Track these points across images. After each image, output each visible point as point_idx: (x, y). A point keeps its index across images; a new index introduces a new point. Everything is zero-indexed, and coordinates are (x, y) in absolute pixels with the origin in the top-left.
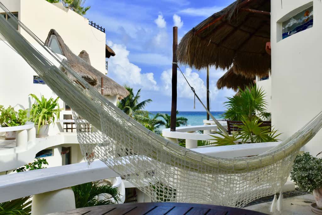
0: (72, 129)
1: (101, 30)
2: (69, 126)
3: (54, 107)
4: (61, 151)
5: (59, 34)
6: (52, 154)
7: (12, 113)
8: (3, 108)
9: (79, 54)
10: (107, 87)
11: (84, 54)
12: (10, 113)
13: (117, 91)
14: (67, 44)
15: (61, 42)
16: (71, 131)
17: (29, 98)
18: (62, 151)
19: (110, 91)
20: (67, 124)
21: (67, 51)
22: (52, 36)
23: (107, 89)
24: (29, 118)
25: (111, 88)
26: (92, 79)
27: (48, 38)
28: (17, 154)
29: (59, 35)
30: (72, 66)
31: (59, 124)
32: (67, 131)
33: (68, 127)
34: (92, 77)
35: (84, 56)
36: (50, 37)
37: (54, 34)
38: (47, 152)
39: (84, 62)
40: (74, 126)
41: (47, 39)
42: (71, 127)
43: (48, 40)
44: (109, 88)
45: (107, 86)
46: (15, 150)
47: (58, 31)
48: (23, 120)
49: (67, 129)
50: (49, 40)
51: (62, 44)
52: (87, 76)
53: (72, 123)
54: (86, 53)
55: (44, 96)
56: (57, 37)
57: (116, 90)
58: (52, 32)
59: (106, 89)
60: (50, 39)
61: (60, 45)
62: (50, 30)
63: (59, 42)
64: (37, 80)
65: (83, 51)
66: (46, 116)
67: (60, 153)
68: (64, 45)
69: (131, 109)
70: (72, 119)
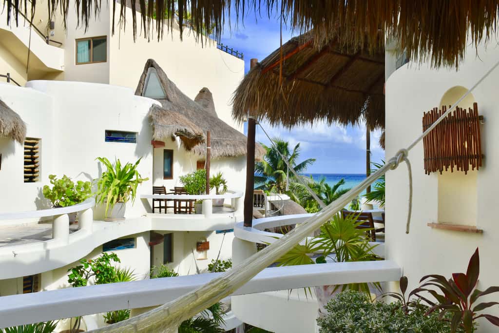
0: (166, 207)
1: (237, 56)
3: (132, 178)
4: (149, 241)
5: (160, 66)
6: (133, 245)
7: (68, 186)
8: (55, 178)
9: (198, 92)
10: (228, 144)
11: (206, 93)
12: (64, 185)
15: (163, 77)
16: (164, 212)
17: (99, 164)
19: (233, 150)
20: (159, 200)
21: (171, 91)
22: (149, 69)
23: (228, 147)
24: (95, 193)
25: (234, 146)
26: (193, 134)
27: (144, 72)
28: (48, 251)
29: (160, 68)
30: (164, 114)
31: (145, 201)
32: (160, 212)
33: (161, 206)
34: (194, 131)
35: (204, 96)
36: (147, 71)
37: (152, 66)
38: (127, 242)
39: (198, 106)
40: (171, 204)
41: (143, 74)
43: (144, 76)
44: (231, 146)
45: (228, 142)
46: (45, 245)
47: (158, 61)
48: (83, 197)
50: (146, 75)
51: (164, 80)
52: (184, 130)
53: (166, 200)
54: (209, 92)
55: (120, 161)
56: (157, 70)
58: (150, 64)
59: (227, 146)
60: (147, 74)
61: (162, 81)
62: (146, 62)
64: (111, 137)
65: (204, 88)
66: (118, 190)
67: (147, 244)
68: (168, 82)
69: (284, 175)
70: (166, 194)
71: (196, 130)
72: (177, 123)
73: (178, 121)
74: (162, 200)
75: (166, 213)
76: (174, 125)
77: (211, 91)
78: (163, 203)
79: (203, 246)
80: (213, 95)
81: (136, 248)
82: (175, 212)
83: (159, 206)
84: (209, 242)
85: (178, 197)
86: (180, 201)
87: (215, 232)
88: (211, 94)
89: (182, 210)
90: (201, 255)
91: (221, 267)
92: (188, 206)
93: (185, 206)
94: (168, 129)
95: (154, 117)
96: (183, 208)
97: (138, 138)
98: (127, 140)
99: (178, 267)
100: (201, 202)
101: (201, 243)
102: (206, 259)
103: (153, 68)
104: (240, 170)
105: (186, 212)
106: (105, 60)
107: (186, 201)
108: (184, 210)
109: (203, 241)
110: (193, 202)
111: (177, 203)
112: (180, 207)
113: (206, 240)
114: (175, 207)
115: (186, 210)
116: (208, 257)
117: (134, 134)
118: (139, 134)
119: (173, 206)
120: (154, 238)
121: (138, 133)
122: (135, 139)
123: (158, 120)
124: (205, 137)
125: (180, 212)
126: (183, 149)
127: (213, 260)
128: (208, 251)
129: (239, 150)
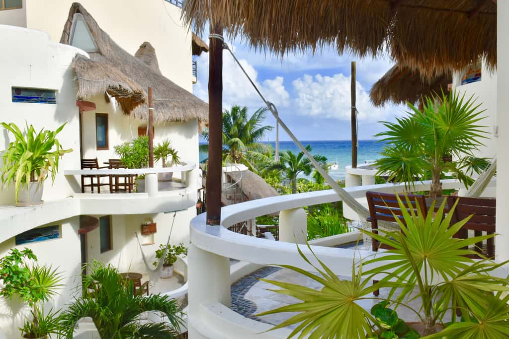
3: (51, 149)
4: (78, 228)
5: (88, 12)
6: (58, 234)
9: (139, 48)
10: (175, 106)
11: (147, 48)
13: (194, 113)
15: (92, 25)
16: (97, 190)
17: (5, 131)
19: (182, 113)
21: (103, 42)
22: (75, 15)
23: (176, 109)
25: (183, 108)
26: (130, 91)
27: (68, 20)
29: (88, 13)
30: (91, 67)
31: (70, 179)
32: (92, 191)
33: (93, 183)
34: (131, 87)
35: (146, 52)
36: (73, 16)
37: (78, 11)
38: (49, 231)
39: (137, 62)
40: (105, 180)
41: (67, 23)
42: (97, 183)
43: (69, 23)
44: (179, 108)
45: (176, 104)
50: (71, 23)
51: (94, 29)
52: (118, 86)
53: (99, 176)
54: (151, 47)
55: (33, 126)
56: (84, 16)
57: (193, 110)
58: (76, 9)
59: (174, 108)
60: (73, 22)
61: (91, 30)
62: (71, 5)
63: (89, 26)
64: (21, 95)
65: (145, 42)
66: (30, 165)
67: (76, 233)
68: (99, 31)
69: (241, 143)
70: (98, 168)
71: (133, 87)
72: (109, 77)
73: (111, 75)
74: (94, 176)
75: (99, 192)
76: (105, 80)
77: (153, 46)
78: (95, 181)
79: (148, 229)
80: (156, 51)
81: (62, 238)
82: (112, 191)
83: (90, 183)
84: (155, 224)
85: (114, 171)
86: (117, 177)
88: (154, 50)
89: (120, 187)
90: (146, 239)
91: (172, 253)
92: (127, 182)
94: (97, 85)
95: (78, 69)
96: (121, 185)
97: (58, 97)
98: (43, 100)
99: (119, 254)
100: (143, 178)
101: (147, 225)
102: (153, 243)
103: (79, 14)
104: (191, 137)
105: (124, 191)
106: (21, 7)
107: (125, 176)
108: (123, 188)
109: (149, 223)
110: (134, 178)
111: (114, 179)
112: (117, 184)
113: (152, 221)
114: (111, 184)
115: (125, 188)
116: (155, 242)
117: (52, 92)
118: (59, 92)
119: (109, 183)
121: (57, 91)
122: (54, 98)
123: (82, 74)
124: (145, 95)
125: (117, 190)
126: (121, 113)
127: (161, 245)
128: (155, 235)
129: (189, 113)
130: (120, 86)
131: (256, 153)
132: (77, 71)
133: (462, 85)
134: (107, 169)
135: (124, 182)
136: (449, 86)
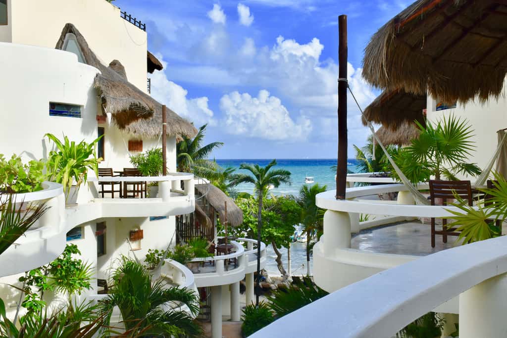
1: (140, 27)
2: (108, 188)
3: (88, 157)
4: (95, 231)
5: (80, 32)
6: (80, 235)
7: (18, 168)
8: (3, 157)
11: (117, 65)
12: (16, 166)
13: (179, 128)
14: (93, 50)
15: (83, 45)
16: (111, 196)
17: (43, 141)
18: (97, 230)
19: (169, 128)
20: (102, 183)
22: (68, 35)
24: (45, 175)
25: (170, 123)
27: (61, 39)
30: (114, 86)
31: (91, 185)
32: (103, 197)
33: (105, 190)
35: (116, 69)
36: (65, 36)
37: (71, 32)
40: (117, 187)
41: (59, 40)
42: (111, 190)
43: (61, 42)
47: (78, 26)
48: (37, 180)
49: (103, 192)
50: (63, 42)
51: (85, 48)
53: (113, 183)
54: (120, 65)
55: (68, 137)
56: (76, 36)
57: (177, 126)
58: (69, 29)
60: (65, 41)
61: (83, 50)
62: (64, 26)
63: (80, 45)
64: (55, 110)
65: (114, 60)
69: (190, 158)
70: (112, 176)
72: (129, 95)
73: (130, 94)
74: (107, 183)
75: (113, 197)
76: (127, 98)
79: (136, 235)
81: (84, 238)
82: (121, 196)
84: (142, 230)
85: (123, 179)
86: (126, 183)
87: (149, 219)
88: (123, 67)
89: (129, 194)
90: (134, 245)
91: (160, 257)
92: (136, 189)
93: (132, 189)
94: (121, 102)
96: (131, 191)
97: (84, 112)
98: (71, 114)
100: (156, 184)
101: (135, 232)
102: (139, 249)
103: (71, 34)
104: (172, 151)
105: (134, 197)
106: (6, 23)
107: (134, 183)
108: (132, 194)
109: (136, 230)
110: (144, 185)
112: (126, 191)
113: (139, 228)
114: (120, 191)
115: (134, 194)
116: (141, 248)
117: (78, 107)
118: (85, 107)
120: (100, 227)
121: (83, 106)
122: (80, 113)
123: (108, 92)
125: (126, 196)
127: (150, 250)
128: (142, 240)
129: (176, 128)
130: (139, 103)
131: (204, 168)
132: (102, 89)
133: (437, 110)
134: (119, 177)
135: (133, 189)
136: (424, 111)
